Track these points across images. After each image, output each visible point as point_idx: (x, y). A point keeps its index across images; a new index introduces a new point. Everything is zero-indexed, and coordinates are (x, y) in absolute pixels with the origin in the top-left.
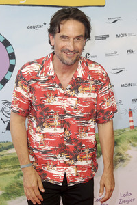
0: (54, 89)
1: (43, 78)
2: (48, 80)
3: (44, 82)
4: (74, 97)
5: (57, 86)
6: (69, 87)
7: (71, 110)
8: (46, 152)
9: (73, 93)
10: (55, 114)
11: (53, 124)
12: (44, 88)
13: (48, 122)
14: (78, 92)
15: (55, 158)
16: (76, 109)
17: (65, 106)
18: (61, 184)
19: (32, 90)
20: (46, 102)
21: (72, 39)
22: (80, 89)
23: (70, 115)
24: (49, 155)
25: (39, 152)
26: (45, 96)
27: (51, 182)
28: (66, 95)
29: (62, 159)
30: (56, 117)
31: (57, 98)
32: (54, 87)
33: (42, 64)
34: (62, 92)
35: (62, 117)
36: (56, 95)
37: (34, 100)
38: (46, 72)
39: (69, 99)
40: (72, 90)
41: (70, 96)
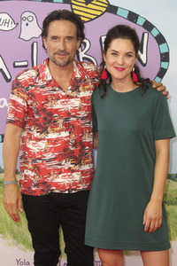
0: (55, 93)
1: (41, 83)
2: (47, 85)
3: (43, 87)
4: (76, 97)
5: (57, 89)
6: (70, 88)
7: (75, 111)
8: (50, 160)
9: (74, 94)
10: (60, 118)
11: (58, 129)
12: (45, 92)
13: (52, 127)
14: (79, 91)
15: (60, 165)
16: (80, 109)
17: (69, 107)
18: (67, 192)
19: (31, 96)
20: (48, 106)
21: (62, 39)
22: (81, 88)
23: (74, 116)
24: (53, 163)
25: (43, 160)
26: (47, 100)
27: (57, 191)
28: (68, 97)
29: (67, 164)
30: (61, 121)
31: (59, 102)
32: (55, 90)
33: (38, 71)
34: (64, 94)
35: (67, 120)
36: (58, 99)
37: (35, 106)
38: (43, 78)
39: (72, 100)
40: (73, 91)
41: (72, 97)
